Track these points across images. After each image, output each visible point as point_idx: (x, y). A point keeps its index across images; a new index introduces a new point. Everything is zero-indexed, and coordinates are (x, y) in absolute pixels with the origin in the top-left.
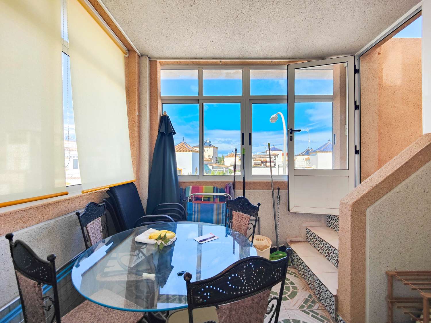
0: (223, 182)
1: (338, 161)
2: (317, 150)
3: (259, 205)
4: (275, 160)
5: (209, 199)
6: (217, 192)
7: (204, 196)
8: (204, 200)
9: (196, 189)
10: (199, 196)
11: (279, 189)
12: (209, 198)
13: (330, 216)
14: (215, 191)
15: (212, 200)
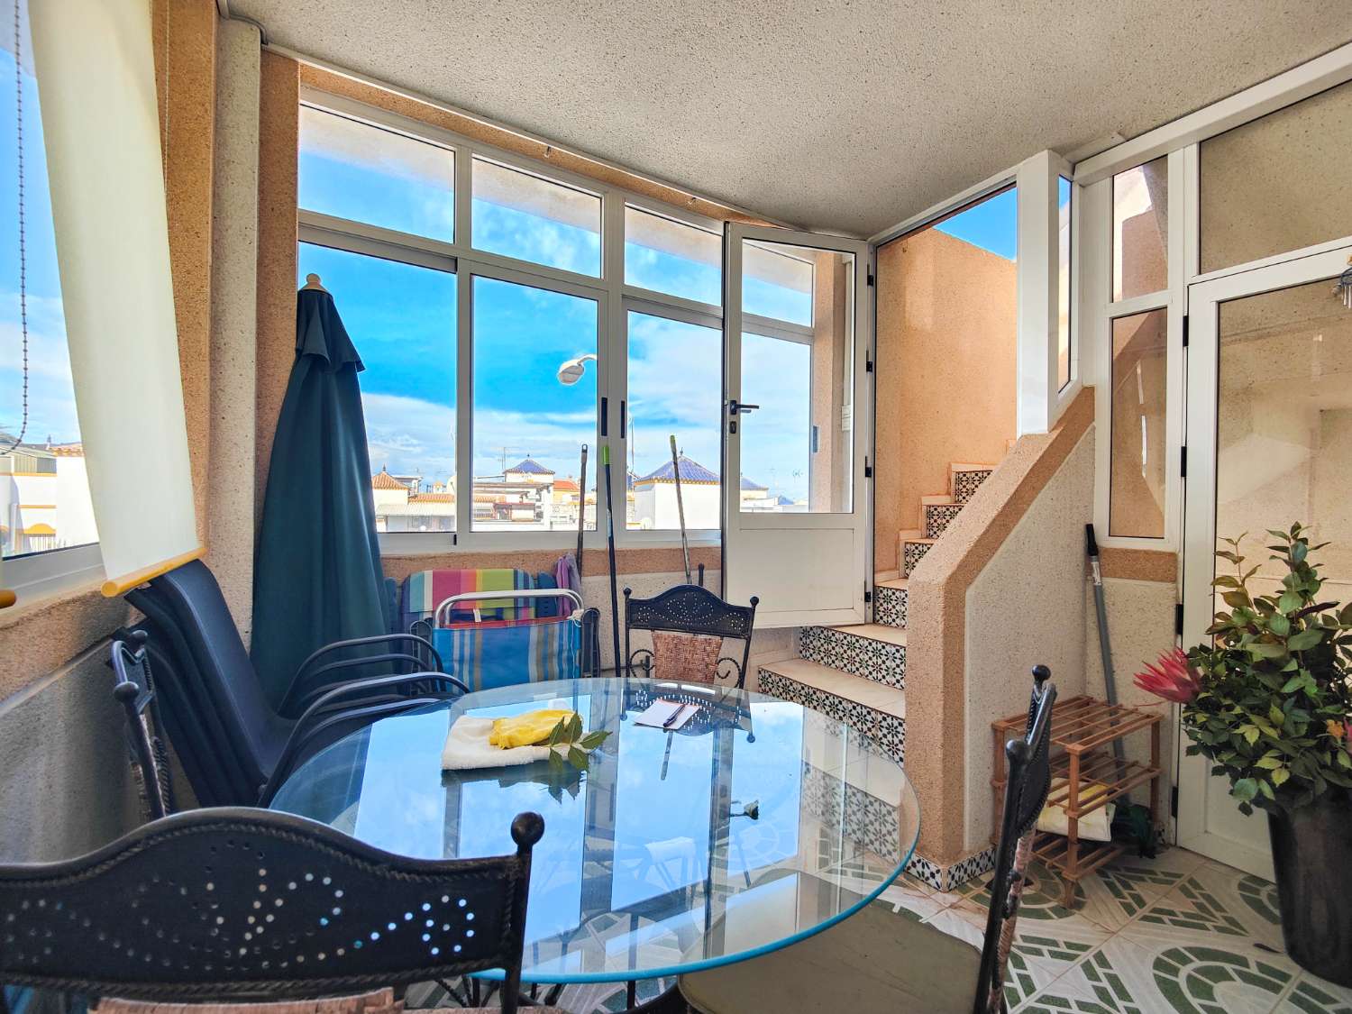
0: (545, 554)
1: (826, 491)
2: (654, 477)
3: (755, 601)
4: (539, 500)
5: (498, 616)
6: (526, 587)
7: (480, 604)
8: (483, 618)
9: (448, 582)
10: (463, 606)
11: (701, 568)
12: (500, 610)
13: (808, 629)
14: (521, 583)
15: (509, 615)
